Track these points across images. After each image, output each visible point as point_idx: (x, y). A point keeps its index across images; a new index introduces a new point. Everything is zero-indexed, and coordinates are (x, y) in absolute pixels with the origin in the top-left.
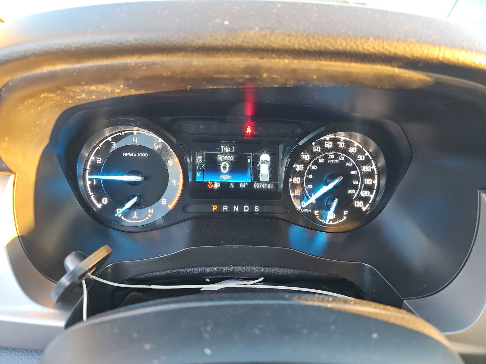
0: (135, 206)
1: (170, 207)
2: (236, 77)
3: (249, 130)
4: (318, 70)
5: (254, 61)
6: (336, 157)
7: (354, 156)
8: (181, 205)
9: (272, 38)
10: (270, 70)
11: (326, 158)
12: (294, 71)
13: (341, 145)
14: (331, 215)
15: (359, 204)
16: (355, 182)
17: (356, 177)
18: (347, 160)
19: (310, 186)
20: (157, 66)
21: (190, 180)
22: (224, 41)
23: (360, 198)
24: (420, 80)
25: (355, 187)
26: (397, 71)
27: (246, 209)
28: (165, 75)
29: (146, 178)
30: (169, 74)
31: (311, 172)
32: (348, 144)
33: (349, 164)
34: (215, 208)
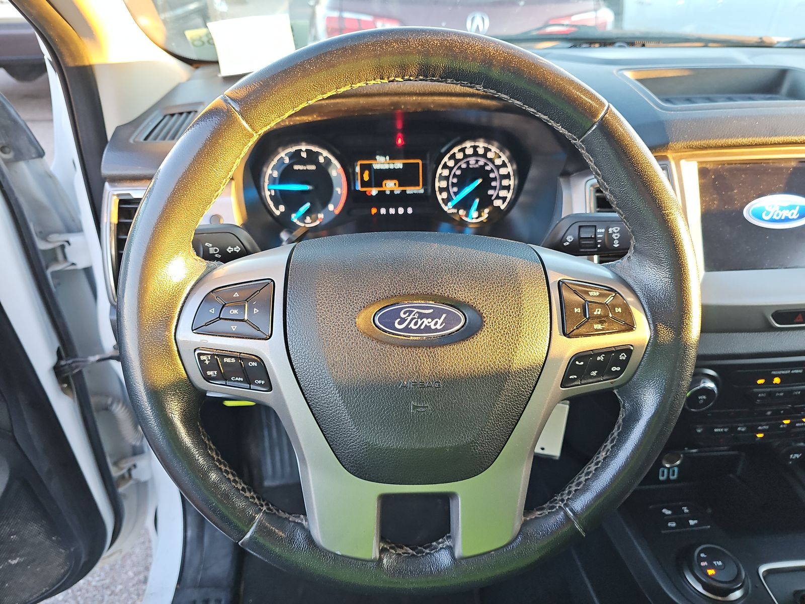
0: (308, 212)
1: (337, 212)
2: (385, 108)
3: (400, 141)
4: (433, 103)
5: (396, 99)
6: (477, 161)
7: (492, 161)
8: (347, 209)
9: (404, 88)
10: (405, 104)
11: (468, 163)
12: (419, 104)
13: (481, 151)
14: (474, 213)
15: (497, 203)
16: (493, 184)
17: (495, 179)
18: (486, 164)
19: (455, 189)
20: (339, 105)
21: (353, 188)
22: (378, 90)
23: (498, 197)
24: (494, 105)
25: (494, 188)
26: (479, 100)
27: (401, 211)
28: (343, 109)
29: (316, 187)
30: (346, 109)
31: (455, 176)
32: (487, 150)
33: (488, 168)
34: (374, 211)
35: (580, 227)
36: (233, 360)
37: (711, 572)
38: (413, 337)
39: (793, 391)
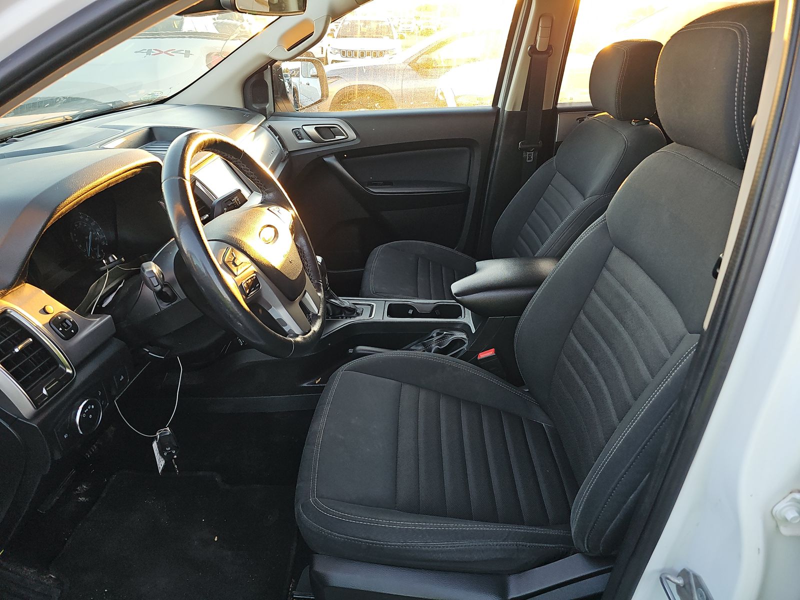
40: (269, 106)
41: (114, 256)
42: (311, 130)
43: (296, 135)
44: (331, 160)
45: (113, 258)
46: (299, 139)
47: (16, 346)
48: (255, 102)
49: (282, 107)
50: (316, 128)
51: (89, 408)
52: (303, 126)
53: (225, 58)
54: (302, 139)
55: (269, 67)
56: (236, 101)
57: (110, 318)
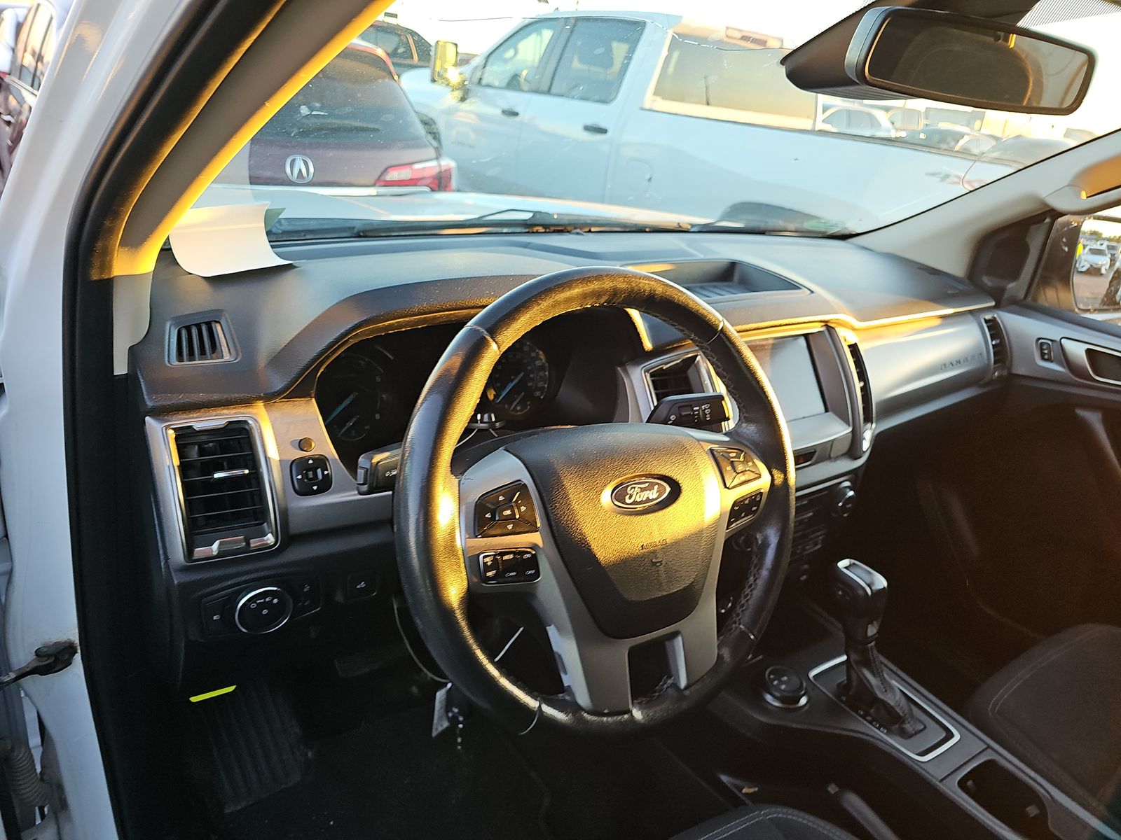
16: (532, 376)
35: (680, 407)
36: (511, 556)
37: (783, 687)
38: (640, 507)
39: (803, 520)
40: (1015, 288)
41: (493, 415)
42: (1077, 351)
43: (1042, 350)
44: (1094, 419)
45: (490, 418)
46: (1043, 358)
47: (222, 469)
48: (988, 273)
49: (1050, 296)
50: (1089, 351)
51: (267, 600)
52: (1063, 338)
53: (971, 192)
54: (1049, 360)
55: (1048, 220)
56: (954, 263)
57: (389, 495)
